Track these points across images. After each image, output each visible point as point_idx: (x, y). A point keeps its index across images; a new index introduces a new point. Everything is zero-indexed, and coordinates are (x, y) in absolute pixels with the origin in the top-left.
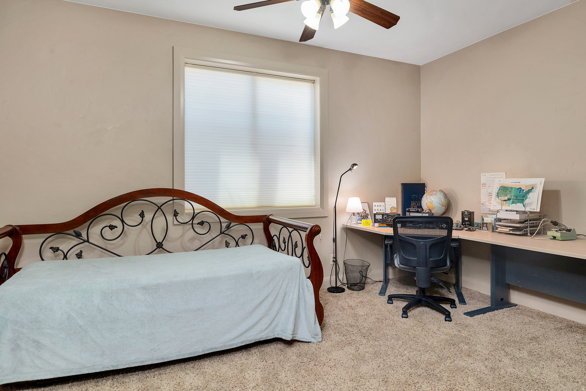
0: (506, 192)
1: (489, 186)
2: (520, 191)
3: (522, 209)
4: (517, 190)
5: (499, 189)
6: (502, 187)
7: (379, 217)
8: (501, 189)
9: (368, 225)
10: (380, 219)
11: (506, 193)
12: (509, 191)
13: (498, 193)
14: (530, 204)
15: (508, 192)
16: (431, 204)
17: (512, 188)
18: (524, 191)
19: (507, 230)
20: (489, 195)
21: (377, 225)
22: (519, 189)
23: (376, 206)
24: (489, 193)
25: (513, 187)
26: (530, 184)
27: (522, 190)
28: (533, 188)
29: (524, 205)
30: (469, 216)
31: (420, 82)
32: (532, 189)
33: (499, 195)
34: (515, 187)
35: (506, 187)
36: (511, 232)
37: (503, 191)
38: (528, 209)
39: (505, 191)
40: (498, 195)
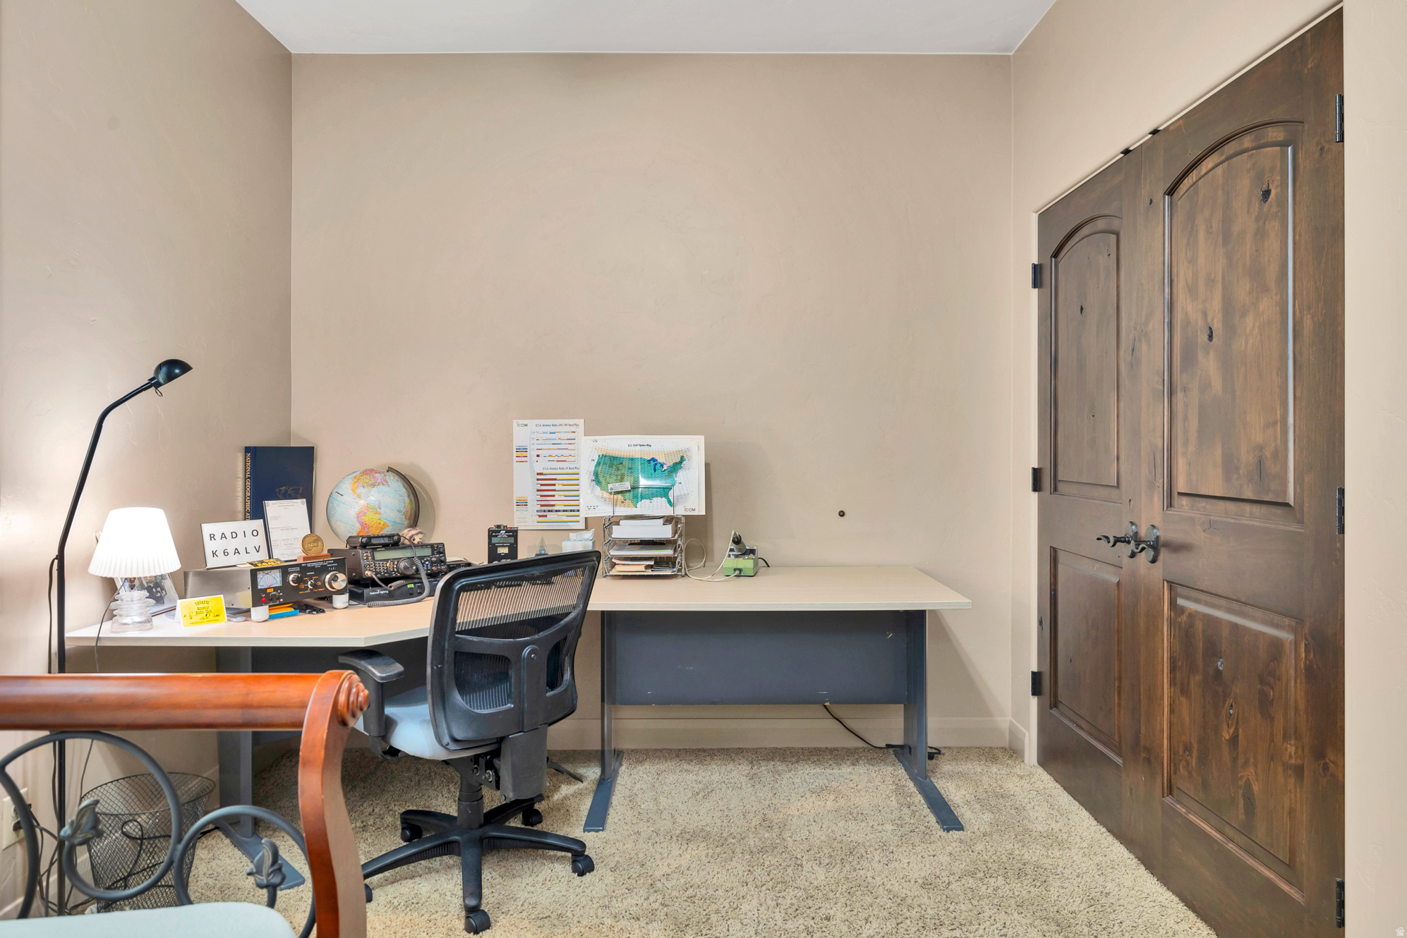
0: (618, 469)
1: (538, 456)
2: (655, 467)
3: (669, 511)
4: (646, 464)
5: (596, 461)
6: (606, 456)
7: (270, 581)
8: (605, 464)
9: (211, 617)
10: (276, 589)
11: (619, 472)
12: (627, 468)
13: (596, 474)
14: (684, 497)
15: (624, 471)
16: (377, 513)
17: (632, 459)
18: (665, 467)
19: (639, 568)
20: (538, 480)
21: (260, 612)
22: (652, 463)
23: (218, 536)
24: (538, 474)
25: (637, 457)
26: (674, 450)
27: (659, 465)
28: (682, 459)
29: (669, 502)
30: (511, 540)
31: (291, 110)
32: (681, 462)
33: (601, 479)
34: (640, 457)
35: (615, 458)
36: (649, 572)
37: (611, 466)
38: (680, 511)
39: (614, 467)
40: (597, 479)
